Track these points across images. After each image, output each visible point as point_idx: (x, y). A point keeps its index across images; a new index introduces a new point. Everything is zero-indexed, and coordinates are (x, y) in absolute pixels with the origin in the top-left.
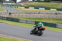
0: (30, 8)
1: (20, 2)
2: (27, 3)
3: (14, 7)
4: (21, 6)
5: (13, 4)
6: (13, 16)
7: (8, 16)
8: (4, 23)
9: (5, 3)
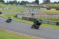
0: (51, 9)
1: (43, 4)
2: (49, 5)
3: (36, 8)
4: (43, 7)
5: (35, 5)
6: (35, 17)
7: (30, 16)
8: (27, 23)
9: (28, 4)
